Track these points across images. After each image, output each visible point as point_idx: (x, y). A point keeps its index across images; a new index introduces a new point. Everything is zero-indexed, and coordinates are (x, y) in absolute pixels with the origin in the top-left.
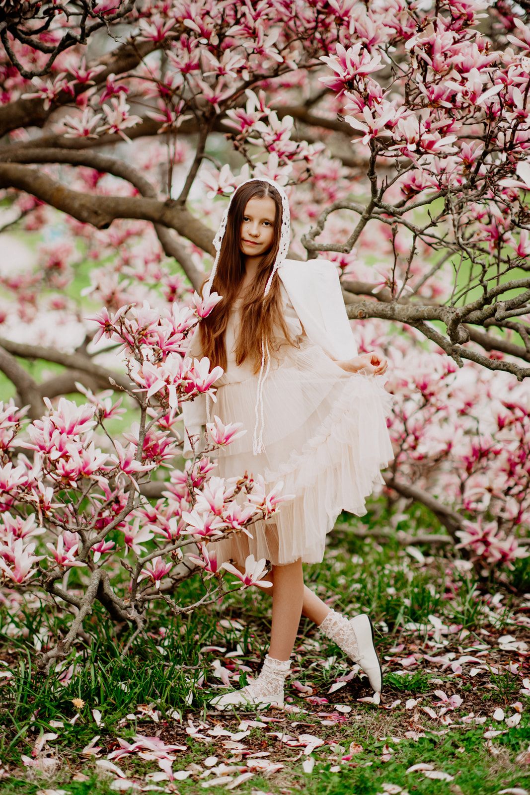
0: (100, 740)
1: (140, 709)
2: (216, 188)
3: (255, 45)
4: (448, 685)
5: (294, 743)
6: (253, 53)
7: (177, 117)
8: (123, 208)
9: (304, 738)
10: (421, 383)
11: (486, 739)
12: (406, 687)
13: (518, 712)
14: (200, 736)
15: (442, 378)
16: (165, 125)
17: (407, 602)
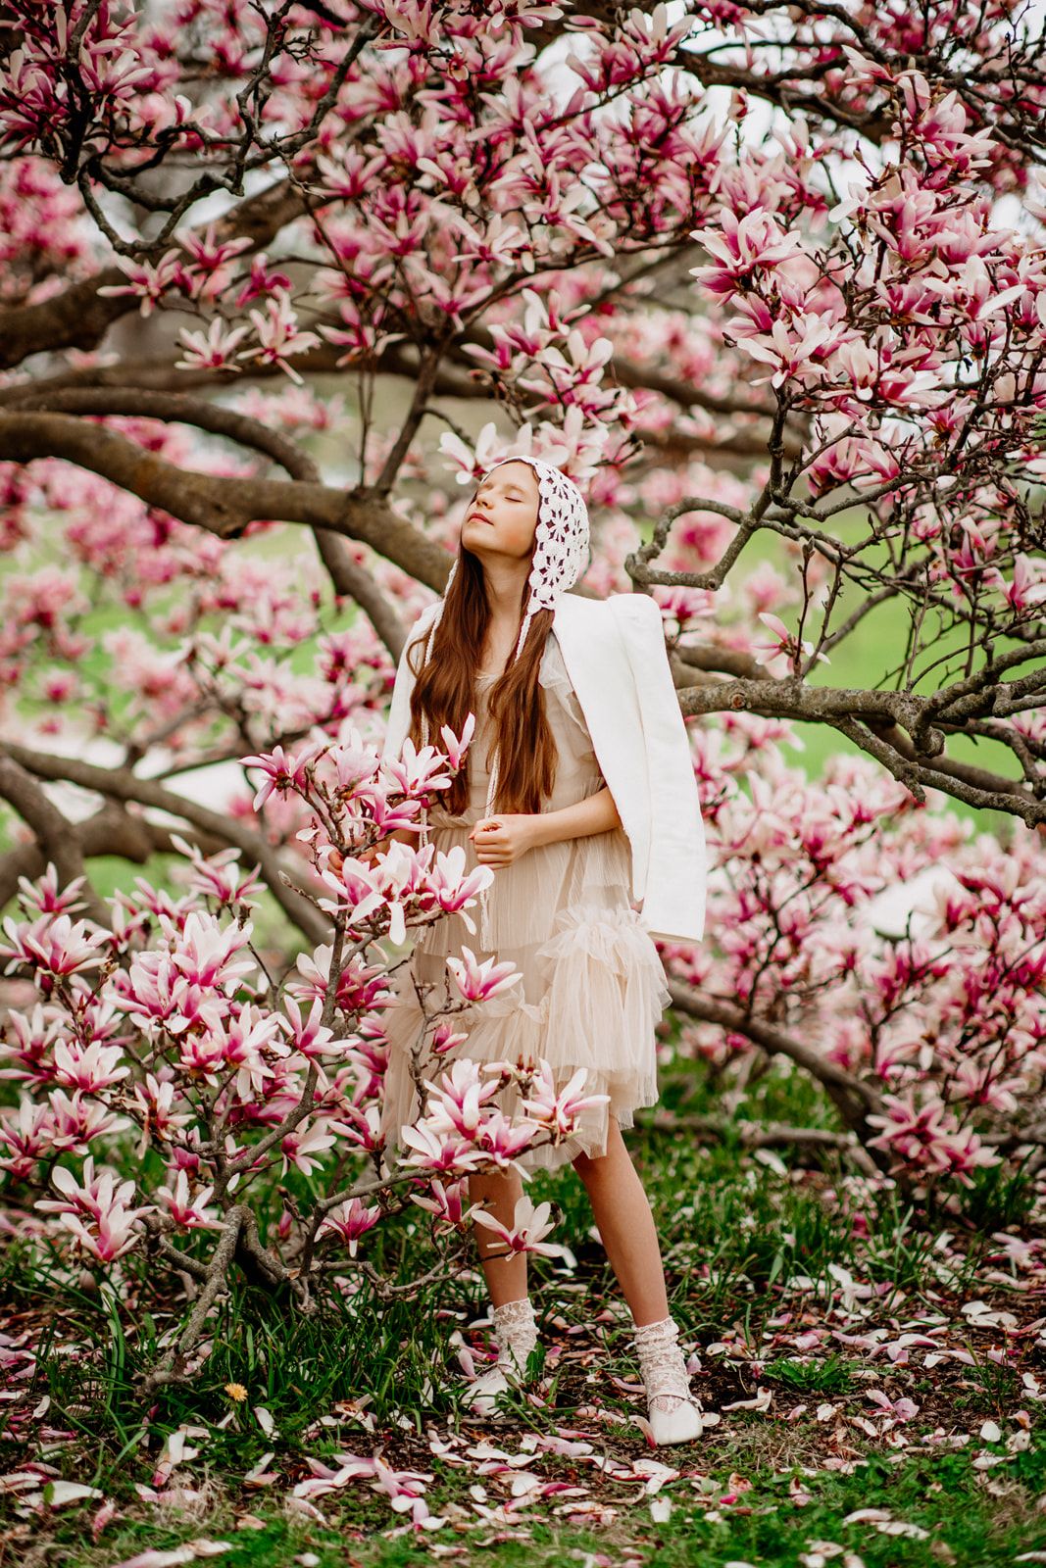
0: (274, 1460)
1: (339, 1408)
2: (470, 465)
3: (544, 208)
4: (887, 1382)
5: (625, 1474)
6: (540, 222)
7: (377, 339)
8: (268, 501)
9: (642, 1466)
10: (811, 839)
11: (978, 1472)
12: (810, 1383)
13: (1022, 1427)
14: (454, 1457)
15: (850, 830)
16: (355, 350)
17: (789, 1239)
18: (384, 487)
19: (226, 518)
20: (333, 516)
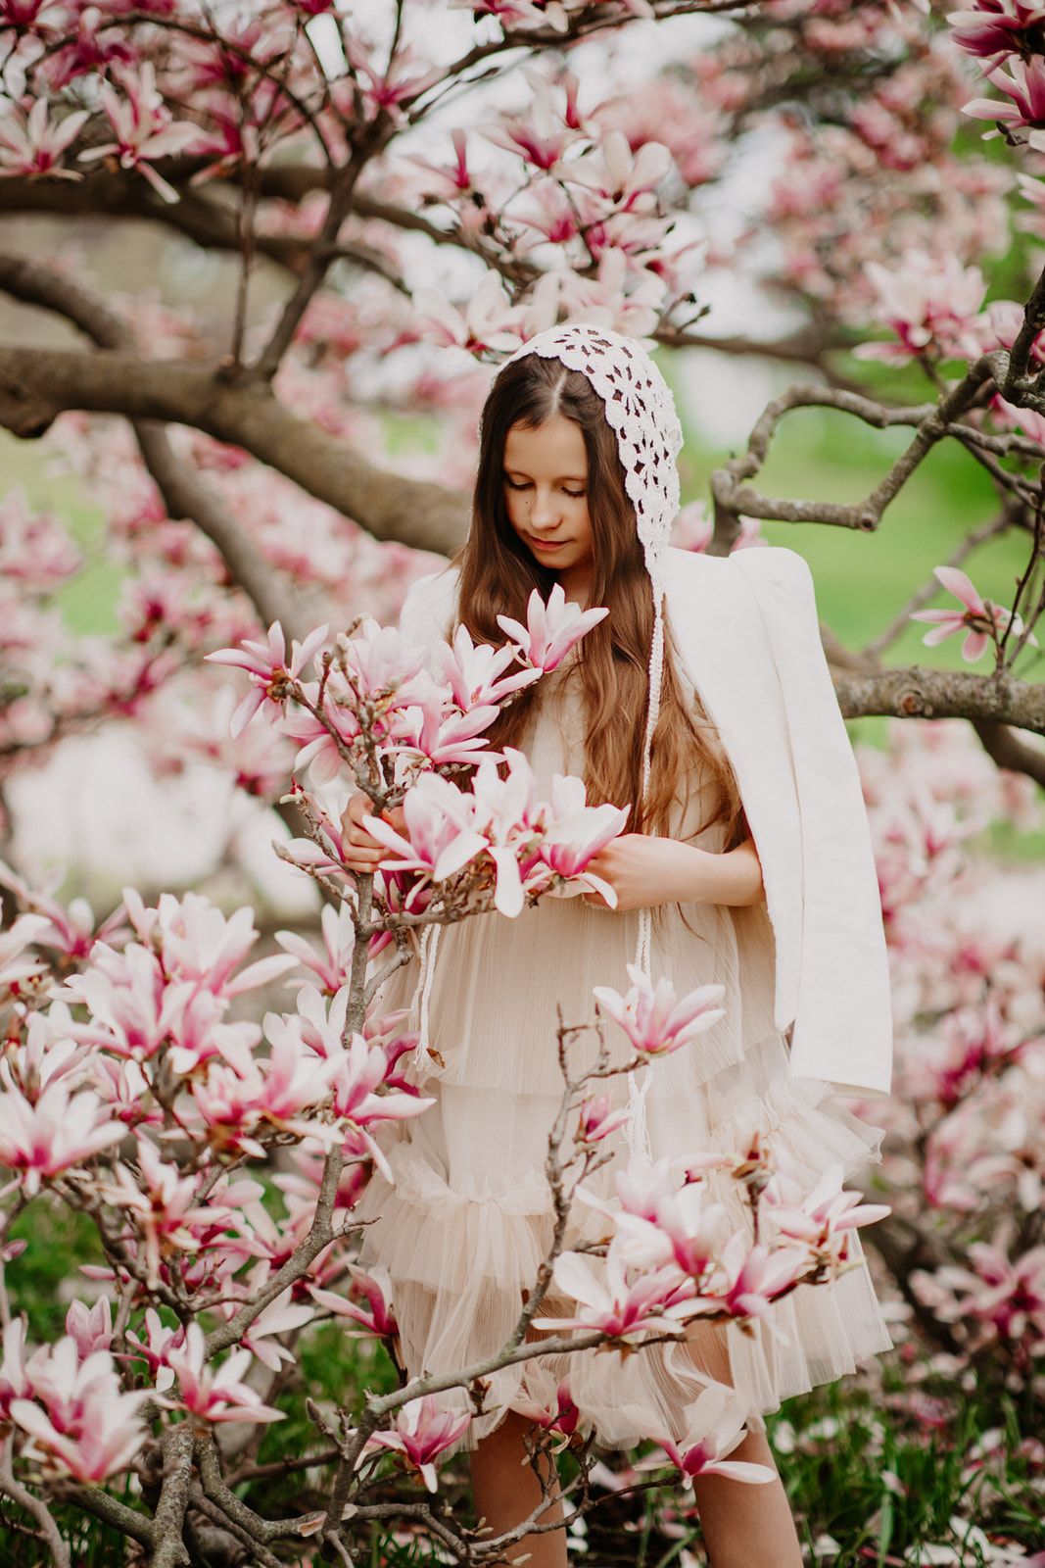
16: (228, 161)
17: (890, 1479)
18: (271, 363)
19: (26, 408)
20: (193, 406)
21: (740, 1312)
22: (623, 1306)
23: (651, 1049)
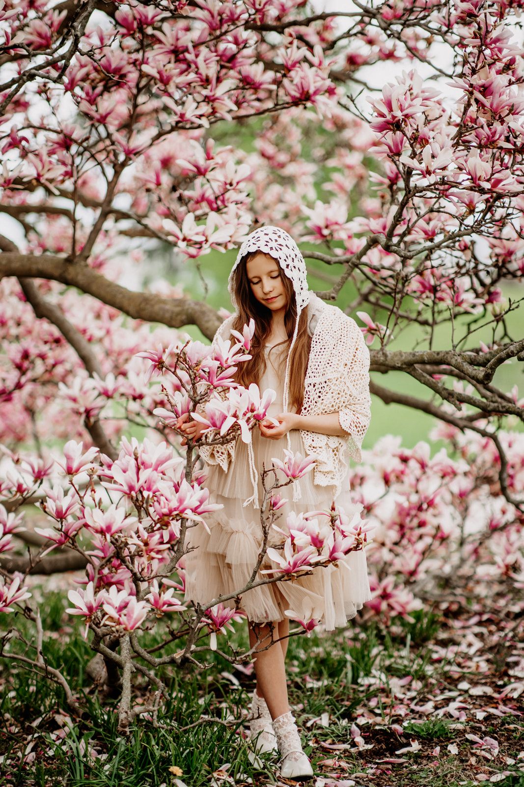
12: (429, 734)
18: (86, 254)
20: (57, 273)
21: (335, 559)
22: (292, 564)
23: (294, 477)
